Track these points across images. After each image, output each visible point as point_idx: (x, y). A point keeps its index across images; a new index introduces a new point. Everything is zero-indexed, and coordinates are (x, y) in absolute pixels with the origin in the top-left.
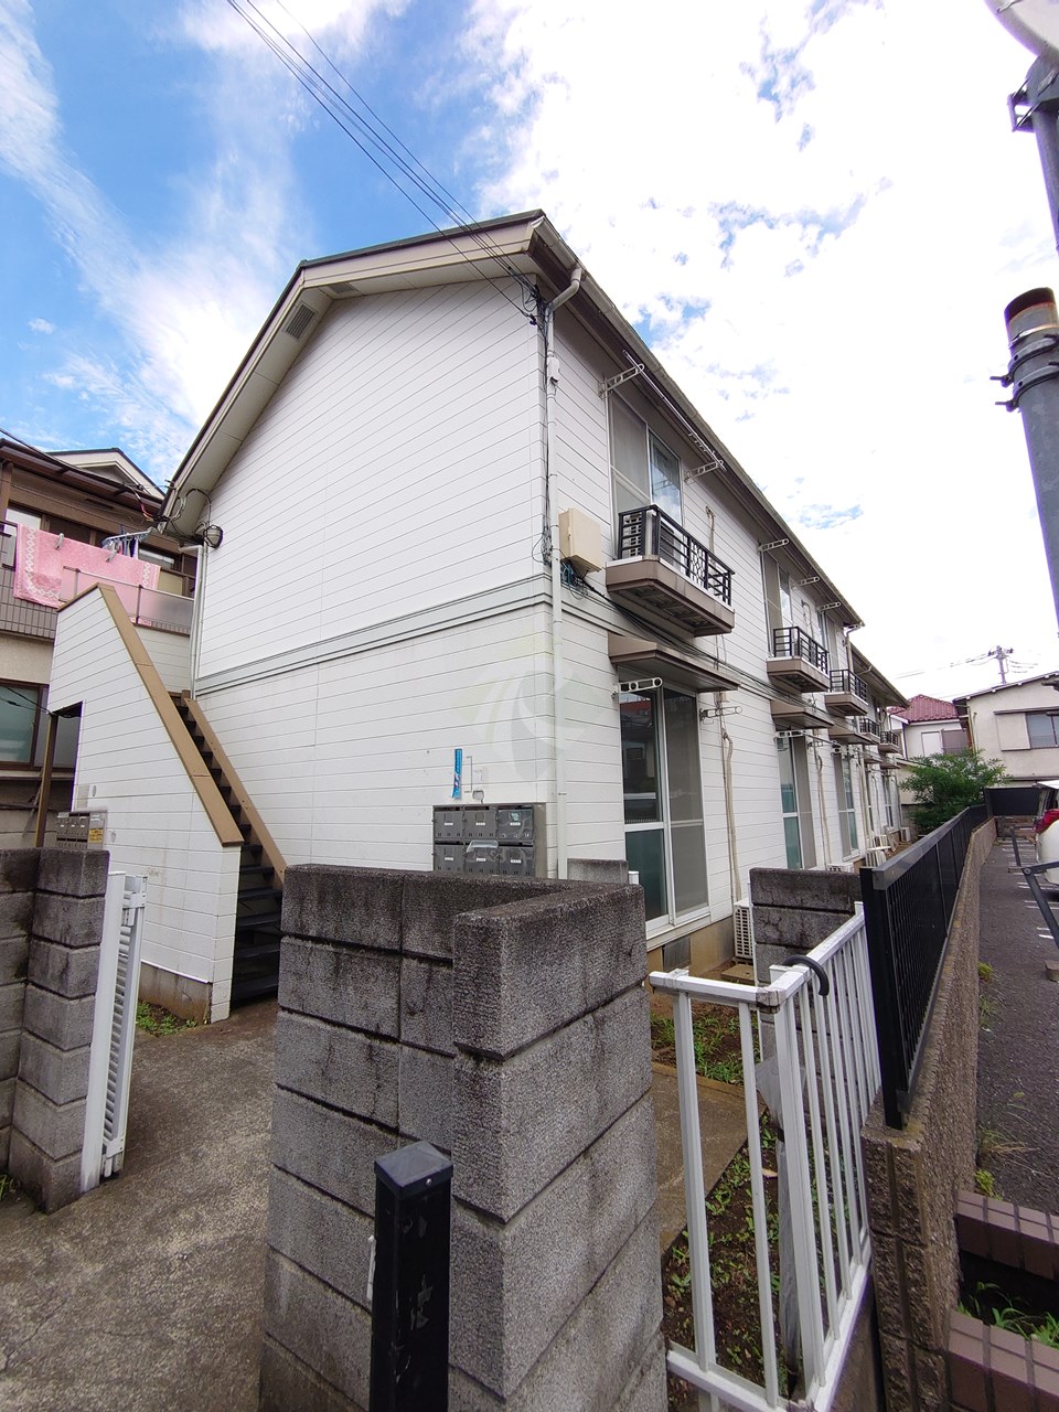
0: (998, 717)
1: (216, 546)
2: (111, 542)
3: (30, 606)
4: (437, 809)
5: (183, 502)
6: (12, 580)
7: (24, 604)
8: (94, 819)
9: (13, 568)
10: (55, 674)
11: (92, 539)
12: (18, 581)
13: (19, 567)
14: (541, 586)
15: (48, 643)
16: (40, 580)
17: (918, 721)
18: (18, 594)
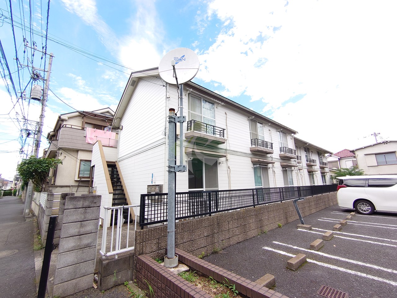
0: (366, 156)
1: (122, 130)
2: (106, 129)
3: (89, 144)
4: (148, 186)
5: (115, 121)
6: (86, 139)
7: (88, 144)
8: (94, 188)
9: (86, 137)
10: (92, 158)
11: (103, 129)
12: (87, 139)
13: (87, 137)
14: (163, 140)
15: (91, 151)
16: (91, 139)
17: (344, 157)
18: (87, 142)
